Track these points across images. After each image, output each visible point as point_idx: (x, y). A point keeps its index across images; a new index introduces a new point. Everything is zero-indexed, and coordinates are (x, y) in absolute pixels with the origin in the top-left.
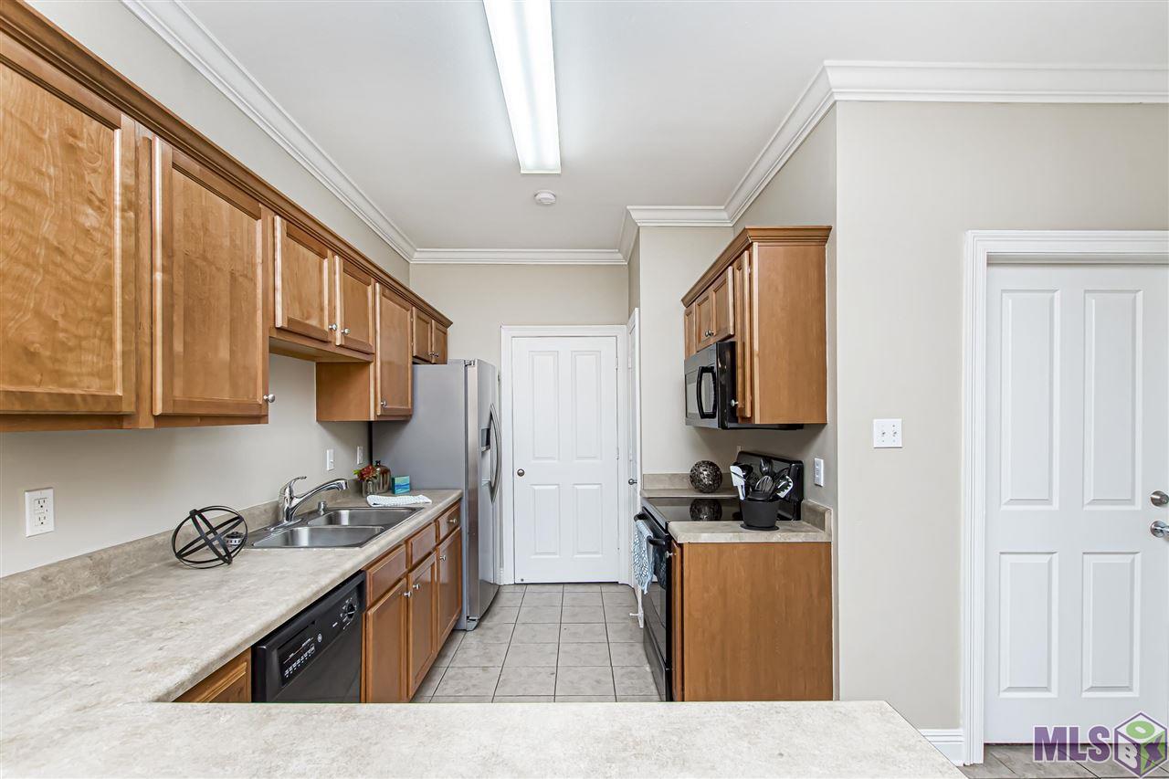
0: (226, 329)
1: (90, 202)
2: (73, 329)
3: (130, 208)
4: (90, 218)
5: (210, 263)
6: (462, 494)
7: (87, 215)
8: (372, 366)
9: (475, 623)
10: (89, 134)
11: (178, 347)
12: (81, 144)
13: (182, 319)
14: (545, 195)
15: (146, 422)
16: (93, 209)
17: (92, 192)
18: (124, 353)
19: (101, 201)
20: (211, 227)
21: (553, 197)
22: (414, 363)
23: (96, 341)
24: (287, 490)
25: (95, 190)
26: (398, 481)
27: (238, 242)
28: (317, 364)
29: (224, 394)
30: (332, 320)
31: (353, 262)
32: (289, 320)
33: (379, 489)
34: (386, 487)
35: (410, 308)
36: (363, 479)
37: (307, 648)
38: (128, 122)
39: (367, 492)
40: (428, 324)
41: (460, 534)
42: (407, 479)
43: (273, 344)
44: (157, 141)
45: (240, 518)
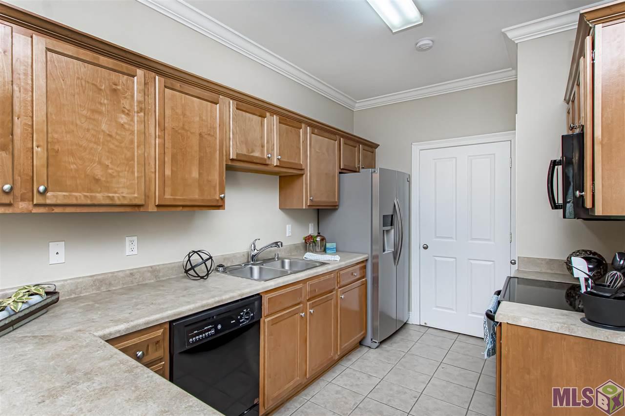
0: (196, 162)
1: (123, 112)
2: (116, 168)
3: (141, 111)
4: (123, 119)
5: (187, 131)
6: (368, 257)
7: (122, 118)
8: (304, 176)
9: (377, 345)
10: (122, 82)
11: (168, 172)
12: (119, 87)
13: (170, 159)
14: (425, 42)
15: (152, 208)
16: (125, 115)
17: (124, 107)
18: (139, 177)
19: (128, 110)
20: (188, 113)
21: (430, 42)
22: (340, 173)
23: (126, 172)
24: (253, 246)
25: (127, 107)
26: (328, 245)
27: (204, 118)
28: (280, 177)
29: (195, 195)
30: (270, 151)
31: (288, 117)
32: (238, 155)
33: (318, 249)
34: (323, 248)
35: (338, 139)
36: (306, 243)
37: (209, 330)
38: (140, 72)
39: (310, 251)
40: (355, 147)
41: (365, 284)
42: (334, 245)
43: (229, 168)
44: (157, 77)
45: (211, 258)
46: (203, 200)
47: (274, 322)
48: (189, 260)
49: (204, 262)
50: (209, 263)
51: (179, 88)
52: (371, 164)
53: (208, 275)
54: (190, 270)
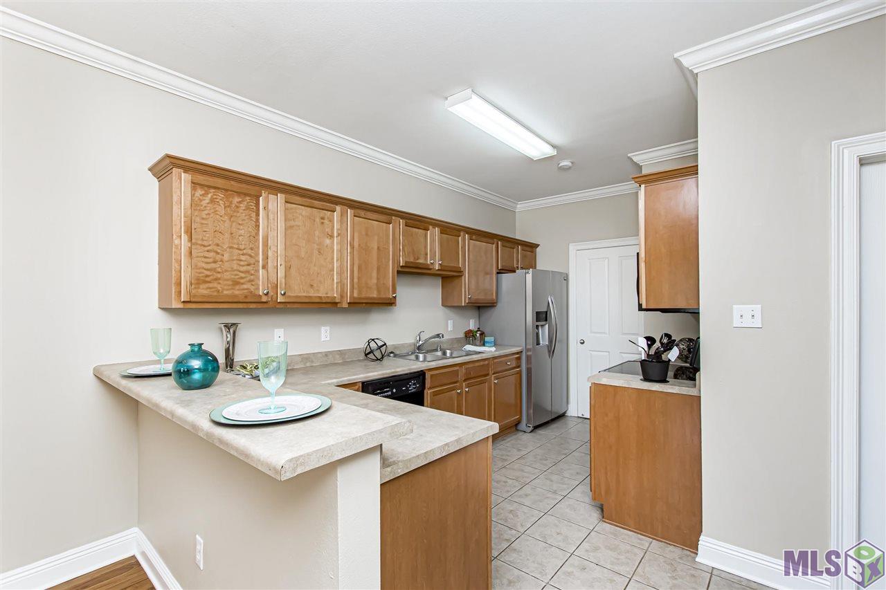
0: (375, 270)
1: (327, 237)
3: (340, 235)
5: (369, 247)
6: (523, 349)
7: (326, 241)
8: (463, 277)
9: (531, 429)
10: (327, 217)
12: (325, 221)
13: (357, 269)
14: (565, 163)
15: (345, 305)
16: (328, 239)
17: (328, 234)
18: (337, 283)
19: (331, 236)
20: (370, 233)
22: (498, 273)
23: (328, 279)
24: (418, 337)
26: (487, 339)
27: (382, 235)
28: (442, 278)
29: (374, 295)
30: (433, 257)
31: (448, 227)
32: (406, 262)
33: (478, 343)
34: (482, 342)
35: (495, 243)
36: (466, 336)
37: (387, 392)
38: (338, 208)
39: (469, 344)
40: (513, 248)
41: (520, 373)
42: (492, 339)
43: (399, 272)
44: (349, 210)
45: (385, 344)
46: (380, 298)
47: (435, 394)
48: (369, 344)
49: (380, 348)
50: (383, 349)
51: (364, 216)
52: (531, 264)
53: (382, 358)
54: (369, 353)
